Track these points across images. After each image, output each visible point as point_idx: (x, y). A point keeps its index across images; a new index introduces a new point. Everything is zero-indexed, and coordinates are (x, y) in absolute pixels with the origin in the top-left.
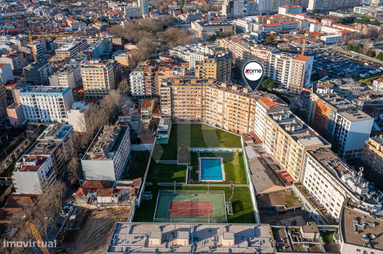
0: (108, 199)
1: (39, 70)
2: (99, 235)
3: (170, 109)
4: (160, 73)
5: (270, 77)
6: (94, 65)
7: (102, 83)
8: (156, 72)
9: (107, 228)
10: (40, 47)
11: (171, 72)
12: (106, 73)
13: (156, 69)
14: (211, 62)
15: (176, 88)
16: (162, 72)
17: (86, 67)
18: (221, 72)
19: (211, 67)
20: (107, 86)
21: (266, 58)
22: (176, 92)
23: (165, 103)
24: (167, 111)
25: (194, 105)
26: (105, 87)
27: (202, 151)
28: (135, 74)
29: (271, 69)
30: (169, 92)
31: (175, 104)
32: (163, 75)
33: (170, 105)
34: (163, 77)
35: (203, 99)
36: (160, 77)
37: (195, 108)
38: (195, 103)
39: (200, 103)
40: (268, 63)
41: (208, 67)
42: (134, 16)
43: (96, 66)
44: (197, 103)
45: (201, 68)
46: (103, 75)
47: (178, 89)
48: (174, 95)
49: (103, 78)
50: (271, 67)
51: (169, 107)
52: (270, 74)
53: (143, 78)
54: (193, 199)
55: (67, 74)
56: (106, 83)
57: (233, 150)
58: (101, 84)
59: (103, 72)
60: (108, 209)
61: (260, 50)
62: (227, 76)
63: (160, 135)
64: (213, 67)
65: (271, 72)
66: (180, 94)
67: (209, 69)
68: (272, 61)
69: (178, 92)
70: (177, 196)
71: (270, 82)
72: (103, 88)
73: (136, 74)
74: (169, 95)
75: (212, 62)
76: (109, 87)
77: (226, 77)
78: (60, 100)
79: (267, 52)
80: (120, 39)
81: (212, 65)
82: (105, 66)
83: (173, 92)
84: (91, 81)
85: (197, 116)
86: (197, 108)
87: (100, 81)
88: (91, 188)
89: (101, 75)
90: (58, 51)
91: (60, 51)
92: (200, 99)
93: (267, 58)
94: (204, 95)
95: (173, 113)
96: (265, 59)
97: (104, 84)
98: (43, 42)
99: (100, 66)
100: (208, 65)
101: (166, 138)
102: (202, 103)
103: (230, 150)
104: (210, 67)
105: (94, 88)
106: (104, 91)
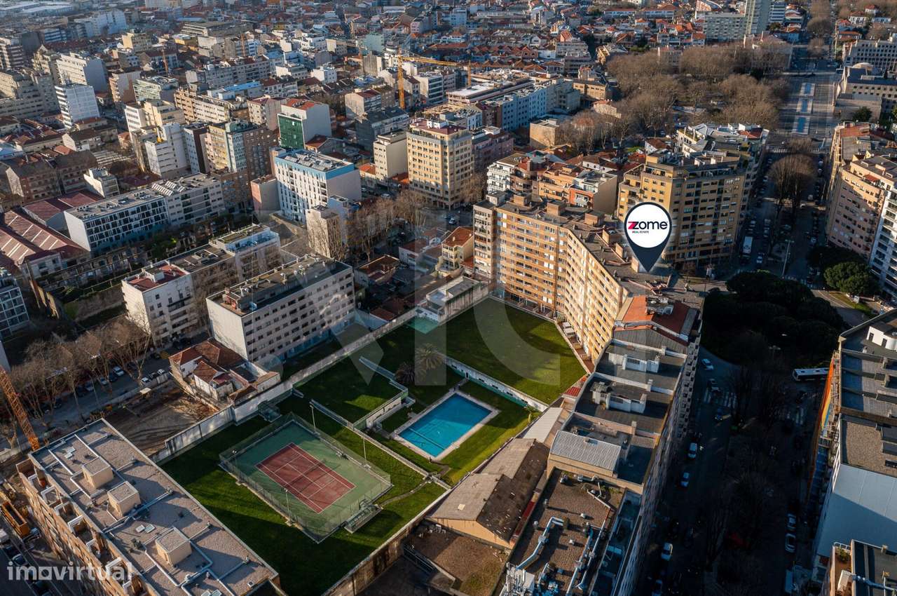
0: (205, 387)
1: (374, 125)
2: (144, 437)
3: (490, 261)
4: (546, 175)
5: (876, 260)
6: (430, 132)
7: (436, 172)
8: (539, 173)
9: (164, 434)
10: (440, 84)
11: (571, 180)
12: (446, 153)
13: (542, 167)
14: (663, 173)
15: (505, 216)
16: (551, 176)
17: (416, 133)
18: (690, 207)
19: (658, 188)
20: (445, 180)
21: (874, 199)
22: (505, 225)
23: (482, 244)
24: (485, 264)
25: (540, 268)
26: (440, 182)
27: (474, 377)
28: (498, 166)
29: (882, 237)
30: (490, 220)
31: (502, 254)
32: (553, 183)
33: (489, 253)
34: (549, 187)
35: (558, 260)
36: (542, 185)
37: (541, 277)
38: (542, 264)
39: (552, 267)
40: (876, 214)
41: (650, 186)
42: (725, 38)
43: (433, 133)
44: (546, 265)
45: (638, 184)
46: (439, 156)
47: (509, 217)
48: (500, 232)
49: (439, 162)
50: (884, 229)
51: (489, 257)
52: (877, 252)
53: (509, 179)
54: (330, 460)
55: (389, 141)
56: (444, 174)
57: (537, 406)
58: (434, 175)
59: (439, 149)
60: (202, 404)
61: (865, 172)
62: (715, 224)
63: (425, 311)
64: (662, 189)
65: (880, 245)
66: (513, 231)
67: (653, 191)
68: (888, 213)
69: (508, 226)
70: (316, 441)
71: (853, 274)
72: (437, 185)
73: (501, 168)
74: (489, 228)
75: (667, 174)
76: (448, 183)
77: (709, 224)
78: (323, 186)
79: (883, 180)
80: (604, 88)
81: (662, 184)
82: (447, 138)
83: (499, 223)
84: (420, 164)
85: (545, 299)
86: (545, 277)
87: (434, 168)
88: (204, 356)
89: (437, 156)
90: (451, 96)
91: (455, 96)
92: (552, 258)
93: (876, 200)
94: (561, 251)
95: (495, 272)
96: (870, 203)
97: (440, 175)
98: (451, 73)
99: (438, 135)
100: (651, 180)
101: (434, 322)
102: (556, 268)
103: (531, 402)
104: (655, 187)
105: (423, 179)
106: (438, 191)
